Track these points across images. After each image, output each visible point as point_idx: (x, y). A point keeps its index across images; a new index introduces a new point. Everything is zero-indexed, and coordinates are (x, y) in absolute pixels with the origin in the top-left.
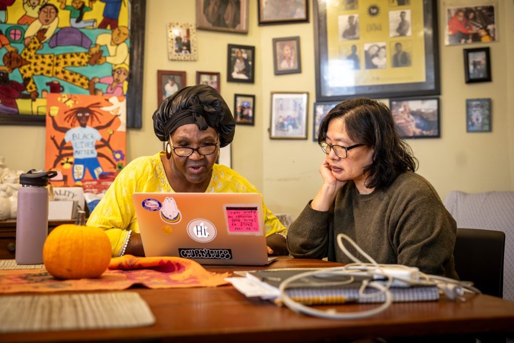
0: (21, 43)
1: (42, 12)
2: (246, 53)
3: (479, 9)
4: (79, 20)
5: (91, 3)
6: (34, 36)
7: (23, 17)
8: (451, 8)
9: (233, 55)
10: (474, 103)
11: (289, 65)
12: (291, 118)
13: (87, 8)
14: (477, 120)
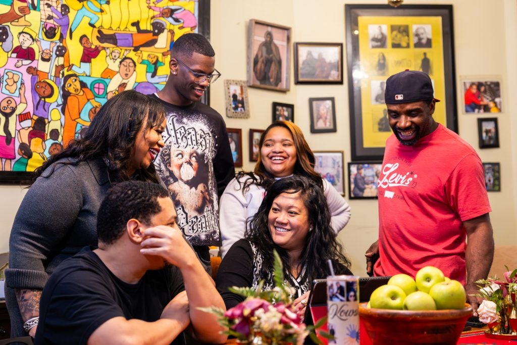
0: (104, 98)
1: (122, 66)
2: (287, 111)
3: (489, 83)
4: (154, 75)
5: (163, 57)
6: (116, 90)
7: (105, 70)
8: (466, 81)
9: (278, 113)
10: (487, 166)
11: (325, 124)
12: (330, 176)
13: (160, 62)
14: (490, 181)
